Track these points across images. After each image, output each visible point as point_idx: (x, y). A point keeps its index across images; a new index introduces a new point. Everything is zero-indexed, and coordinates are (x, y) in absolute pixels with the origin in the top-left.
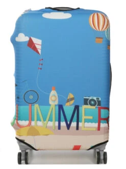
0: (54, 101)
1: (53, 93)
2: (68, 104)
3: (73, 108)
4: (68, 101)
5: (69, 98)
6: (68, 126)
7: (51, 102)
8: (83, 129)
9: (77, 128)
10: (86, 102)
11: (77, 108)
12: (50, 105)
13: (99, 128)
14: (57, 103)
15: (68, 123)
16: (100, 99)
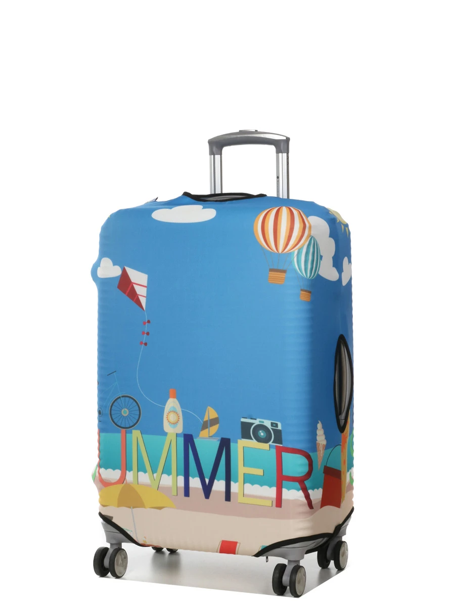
0: (175, 424)
1: (172, 404)
2: (204, 433)
3: (216, 444)
4: (205, 426)
5: (206, 418)
6: (207, 490)
7: (167, 427)
8: (241, 499)
9: (228, 496)
10: (246, 431)
11: (225, 445)
12: (165, 434)
13: (279, 502)
14: (180, 429)
15: (207, 481)
16: (280, 427)
